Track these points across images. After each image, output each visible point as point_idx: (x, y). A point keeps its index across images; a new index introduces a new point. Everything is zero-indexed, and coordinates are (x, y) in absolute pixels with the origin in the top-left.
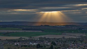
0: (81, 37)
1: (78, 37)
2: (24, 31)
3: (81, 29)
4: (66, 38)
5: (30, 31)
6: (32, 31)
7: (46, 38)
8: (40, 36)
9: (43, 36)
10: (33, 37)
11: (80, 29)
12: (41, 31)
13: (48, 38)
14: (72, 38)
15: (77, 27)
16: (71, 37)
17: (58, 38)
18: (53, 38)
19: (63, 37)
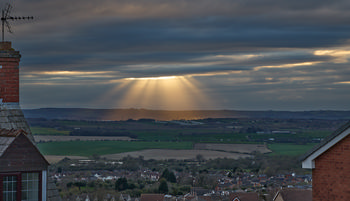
0: (253, 157)
1: (244, 157)
2: (74, 138)
3: (255, 132)
4: (208, 158)
5: (94, 138)
6: (100, 138)
7: (146, 159)
8: (125, 155)
9: (135, 155)
10: (102, 157)
11: (249, 130)
12: (130, 139)
13: (151, 160)
14: (225, 159)
15: (241, 125)
16: (222, 156)
17: (184, 158)
18: (168, 158)
19: (199, 157)
